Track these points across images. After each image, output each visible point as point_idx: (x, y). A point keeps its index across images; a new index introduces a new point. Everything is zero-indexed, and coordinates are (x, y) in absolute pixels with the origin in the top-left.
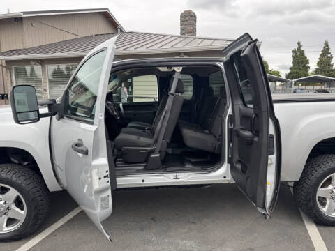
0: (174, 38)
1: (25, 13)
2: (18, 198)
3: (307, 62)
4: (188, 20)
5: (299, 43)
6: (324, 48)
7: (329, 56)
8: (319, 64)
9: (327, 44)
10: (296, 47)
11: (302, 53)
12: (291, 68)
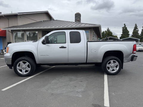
0: (72, 23)
1: (19, 13)
2: (29, 65)
3: (128, 32)
4: (78, 16)
5: (125, 25)
6: (135, 26)
7: (137, 30)
8: (133, 33)
9: (136, 25)
10: (124, 26)
11: (126, 29)
12: (122, 35)
